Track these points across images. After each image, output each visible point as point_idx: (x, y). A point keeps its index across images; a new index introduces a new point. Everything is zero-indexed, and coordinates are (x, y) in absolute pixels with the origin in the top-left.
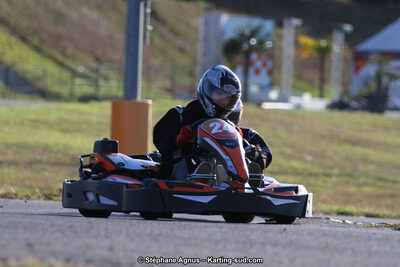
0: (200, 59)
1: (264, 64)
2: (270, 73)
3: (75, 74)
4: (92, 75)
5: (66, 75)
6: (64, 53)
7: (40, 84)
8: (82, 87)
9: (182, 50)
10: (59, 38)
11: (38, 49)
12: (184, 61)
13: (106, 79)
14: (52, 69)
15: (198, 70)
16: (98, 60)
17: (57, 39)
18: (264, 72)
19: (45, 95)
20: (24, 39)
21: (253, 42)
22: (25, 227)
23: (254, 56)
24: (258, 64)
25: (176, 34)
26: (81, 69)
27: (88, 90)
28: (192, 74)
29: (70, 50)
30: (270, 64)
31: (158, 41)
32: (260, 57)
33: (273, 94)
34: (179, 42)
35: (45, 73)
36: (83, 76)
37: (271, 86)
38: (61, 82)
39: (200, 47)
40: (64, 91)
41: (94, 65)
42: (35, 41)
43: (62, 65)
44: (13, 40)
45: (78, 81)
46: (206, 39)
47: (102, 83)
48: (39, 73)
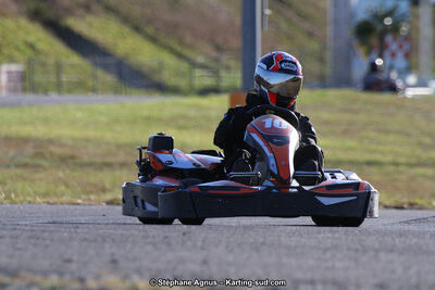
0: (330, 43)
1: (401, 47)
2: (407, 56)
3: (194, 64)
4: (213, 65)
5: (185, 66)
6: (181, 42)
7: (156, 78)
8: (202, 79)
9: (310, 35)
10: (176, 26)
11: (153, 39)
12: (313, 46)
13: (228, 68)
14: (169, 60)
15: (328, 56)
16: (218, 48)
17: (173, 28)
18: (400, 55)
19: (162, 88)
20: (137, 29)
21: (388, 21)
22: (113, 240)
23: (389, 38)
24: (394, 47)
25: (304, 17)
26: (200, 59)
27: (208, 81)
28: (321, 60)
29: (188, 39)
30: (406, 46)
31: (284, 25)
32: (395, 39)
33: (412, 79)
34: (307, 26)
35: (161, 66)
36: (203, 67)
37: (409, 70)
38: (179, 74)
39: (330, 30)
40: (183, 83)
41: (214, 54)
42: (150, 30)
43: (180, 56)
44: (126, 30)
45: (198, 73)
46: (336, 21)
47: (223, 74)
48: (155, 64)
